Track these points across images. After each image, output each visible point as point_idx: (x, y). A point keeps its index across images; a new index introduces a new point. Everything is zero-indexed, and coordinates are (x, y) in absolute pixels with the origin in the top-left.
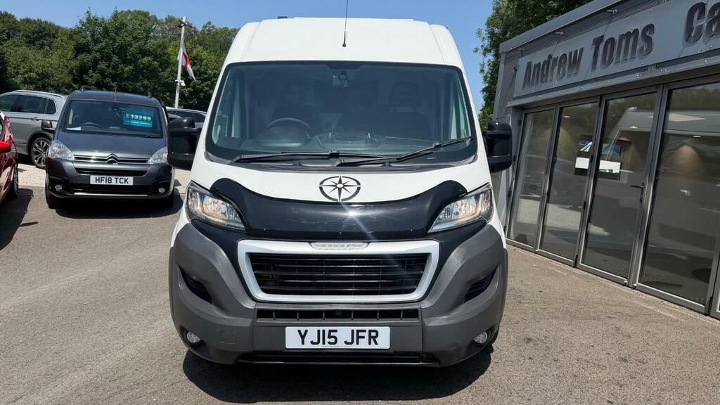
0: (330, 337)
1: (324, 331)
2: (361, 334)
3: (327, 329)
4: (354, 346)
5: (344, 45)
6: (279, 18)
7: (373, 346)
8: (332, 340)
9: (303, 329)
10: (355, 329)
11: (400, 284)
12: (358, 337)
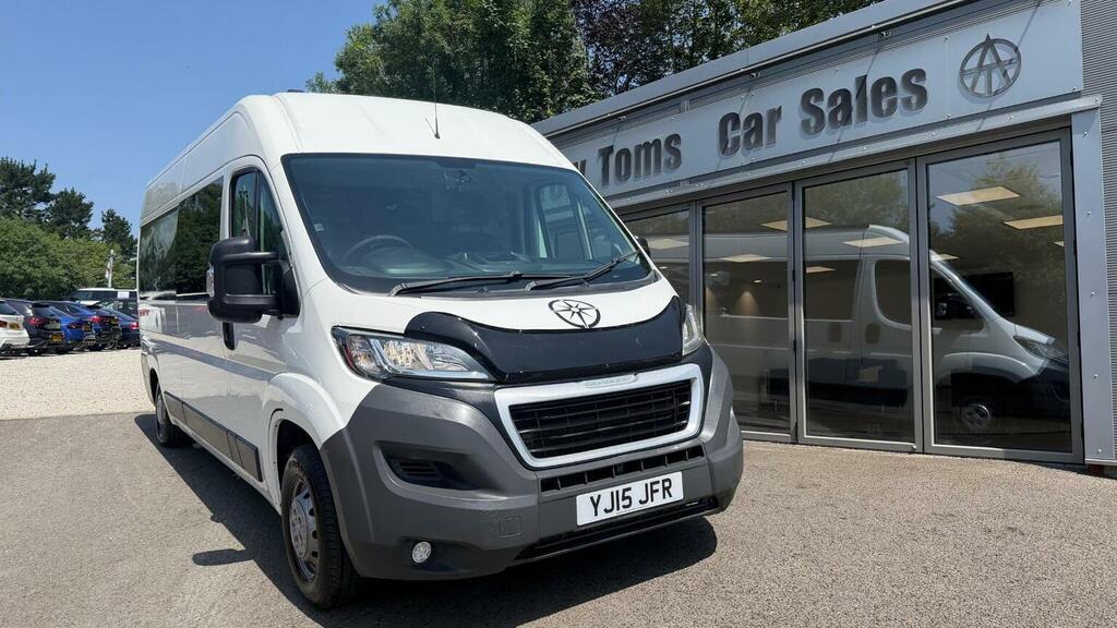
0: (624, 498)
1: (617, 492)
2: (655, 487)
3: (620, 488)
4: (650, 504)
5: (437, 136)
6: (289, 91)
7: (668, 500)
8: (627, 502)
9: (595, 495)
10: (649, 481)
11: (672, 420)
12: (653, 492)
